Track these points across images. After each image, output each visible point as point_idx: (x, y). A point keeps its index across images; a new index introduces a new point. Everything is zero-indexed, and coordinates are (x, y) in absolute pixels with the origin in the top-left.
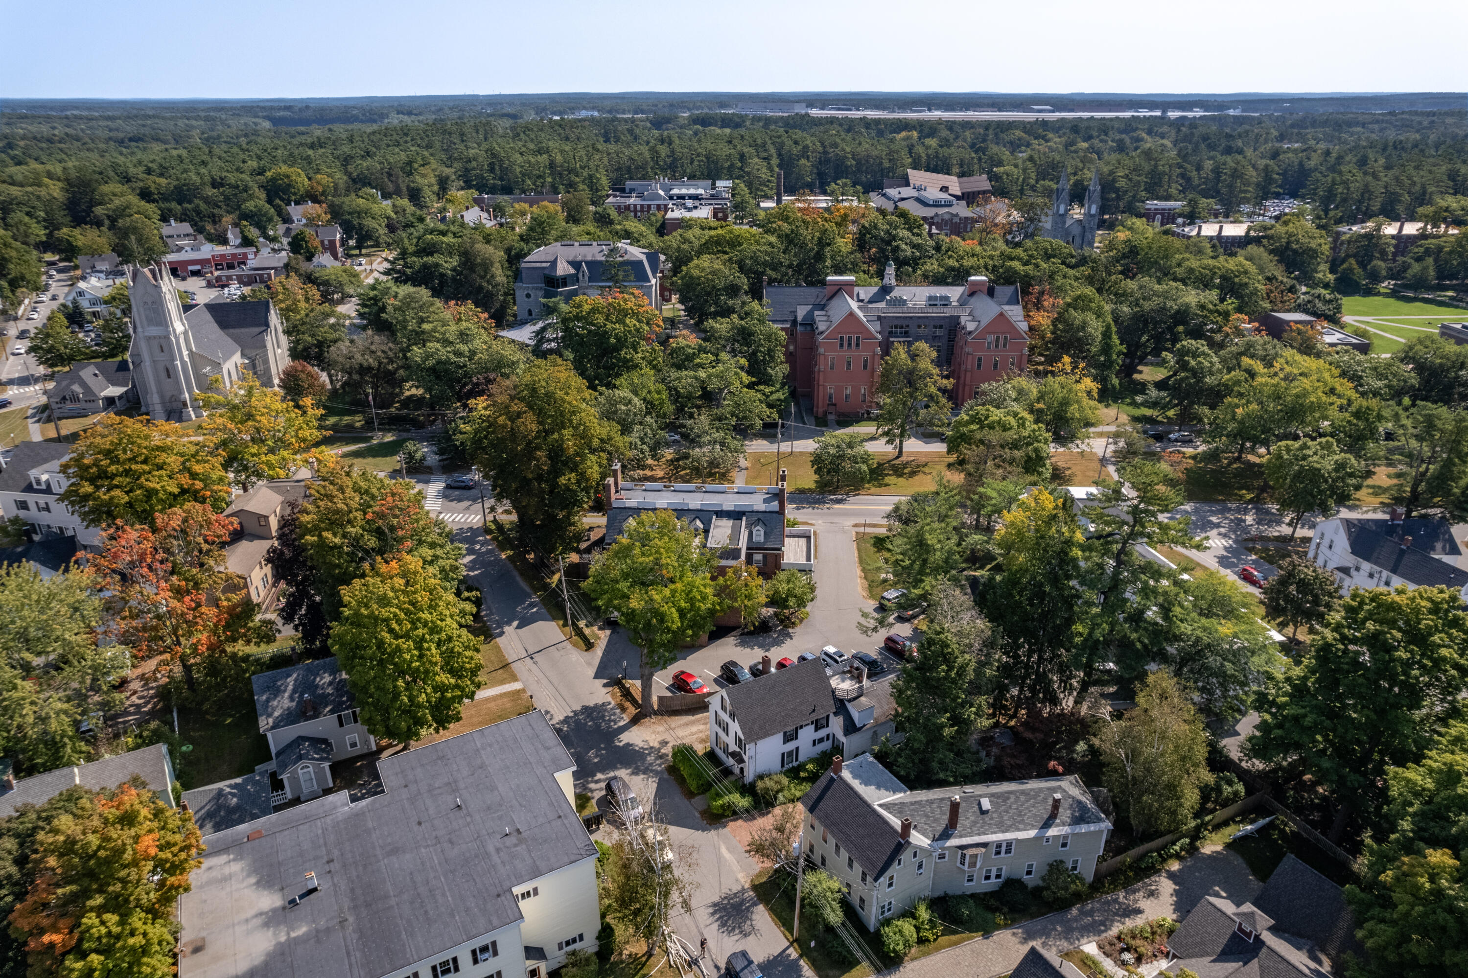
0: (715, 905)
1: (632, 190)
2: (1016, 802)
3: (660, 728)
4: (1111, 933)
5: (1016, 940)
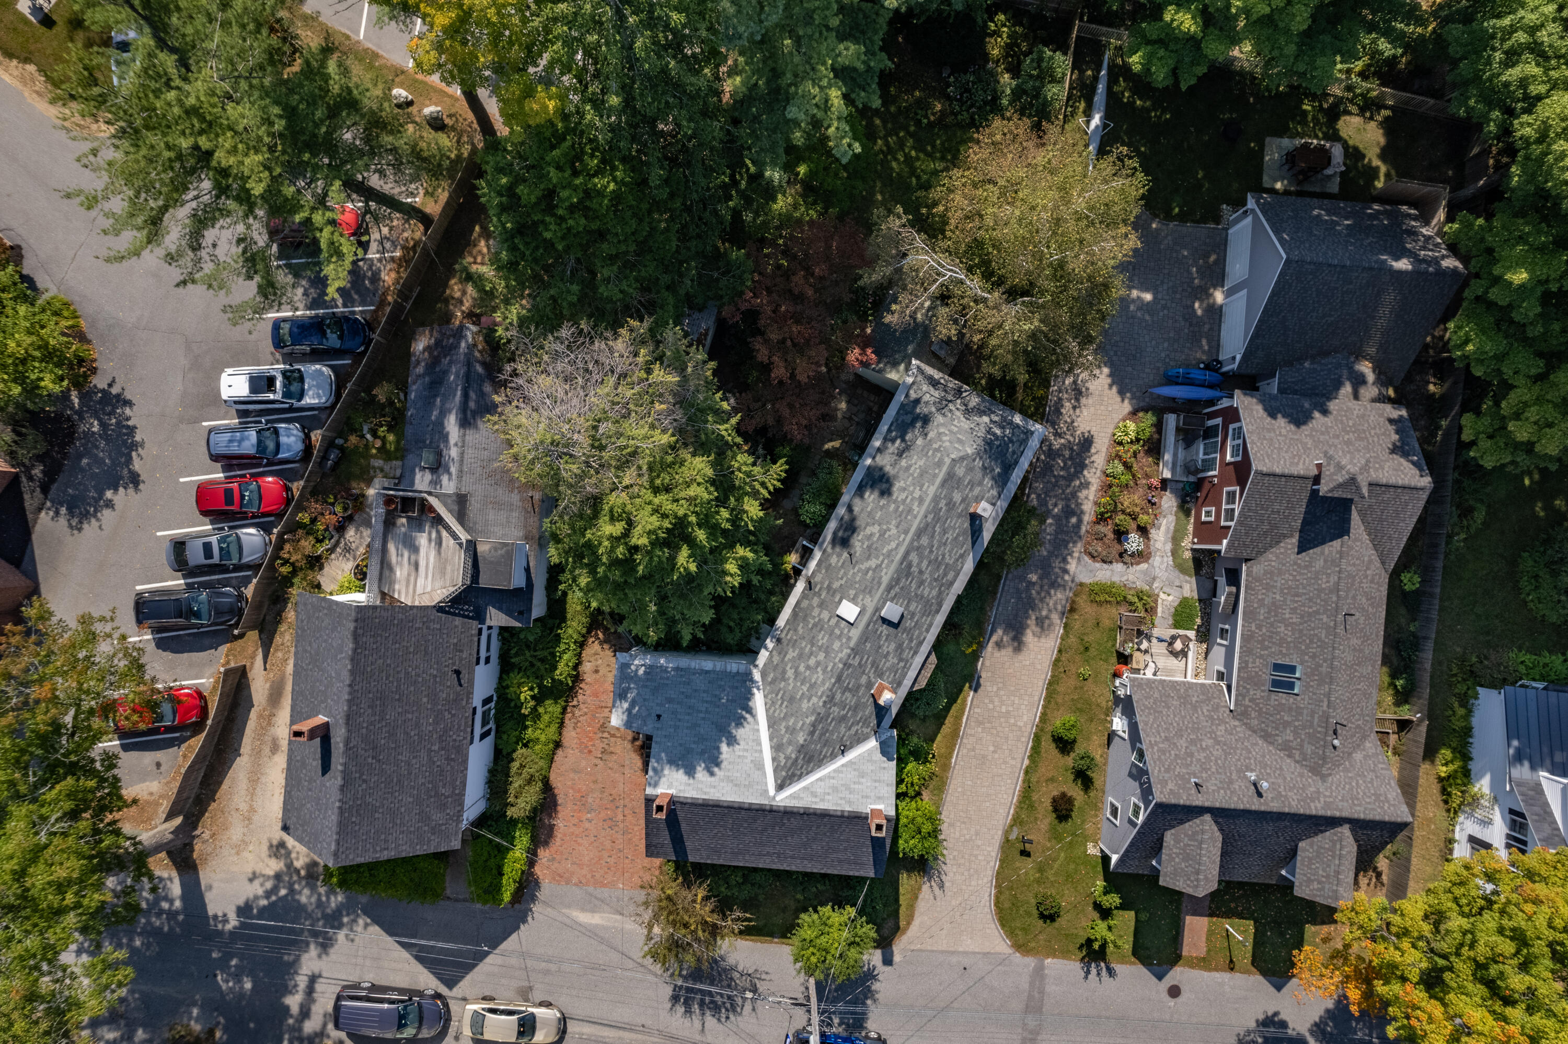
4: (1087, 518)
5: (1007, 652)
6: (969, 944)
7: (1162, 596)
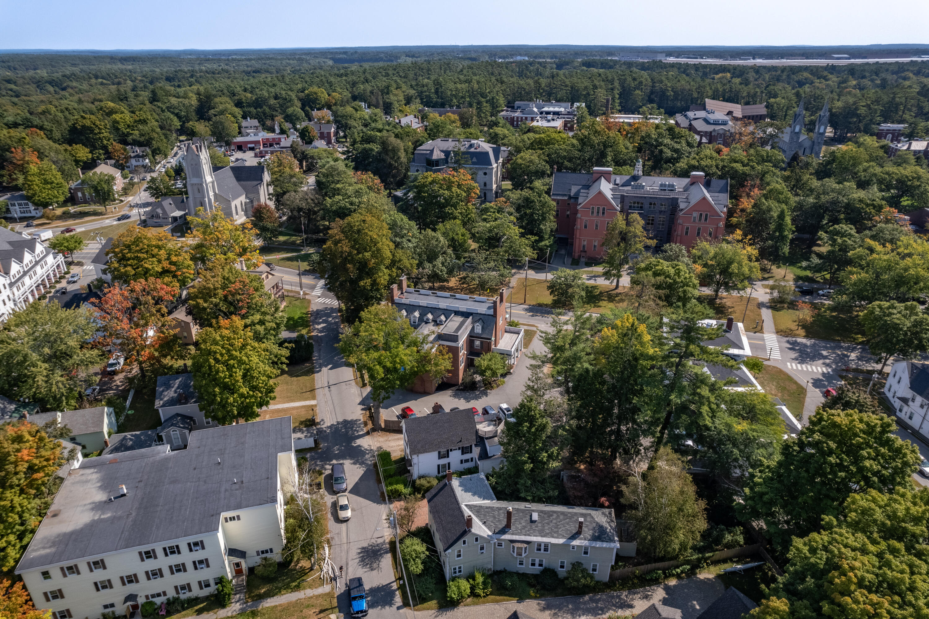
0: (363, 548)
1: (519, 107)
2: (556, 519)
3: (381, 439)
5: (538, 608)
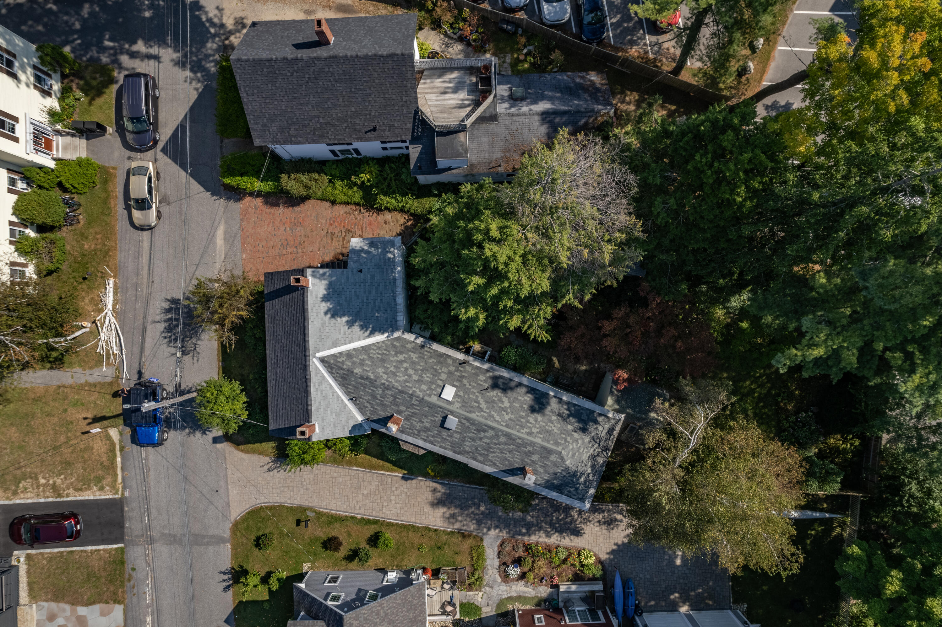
0: (172, 300)
2: (491, 438)
4: (526, 538)
5: (430, 497)
6: (234, 492)
7: (481, 594)
